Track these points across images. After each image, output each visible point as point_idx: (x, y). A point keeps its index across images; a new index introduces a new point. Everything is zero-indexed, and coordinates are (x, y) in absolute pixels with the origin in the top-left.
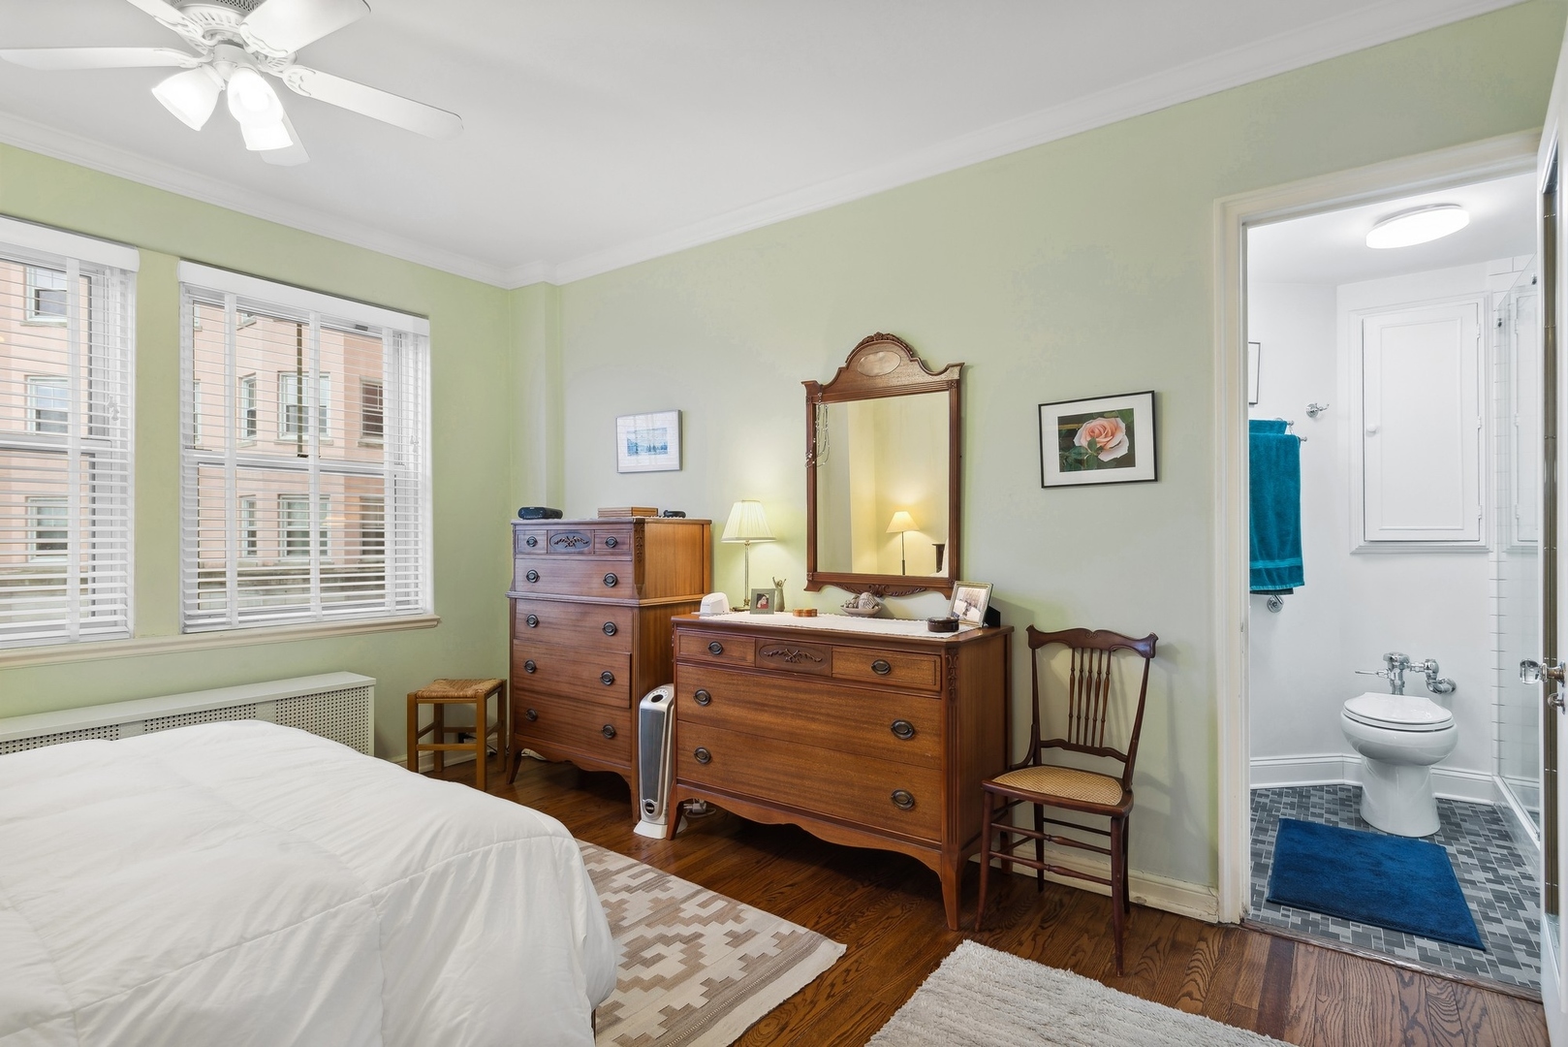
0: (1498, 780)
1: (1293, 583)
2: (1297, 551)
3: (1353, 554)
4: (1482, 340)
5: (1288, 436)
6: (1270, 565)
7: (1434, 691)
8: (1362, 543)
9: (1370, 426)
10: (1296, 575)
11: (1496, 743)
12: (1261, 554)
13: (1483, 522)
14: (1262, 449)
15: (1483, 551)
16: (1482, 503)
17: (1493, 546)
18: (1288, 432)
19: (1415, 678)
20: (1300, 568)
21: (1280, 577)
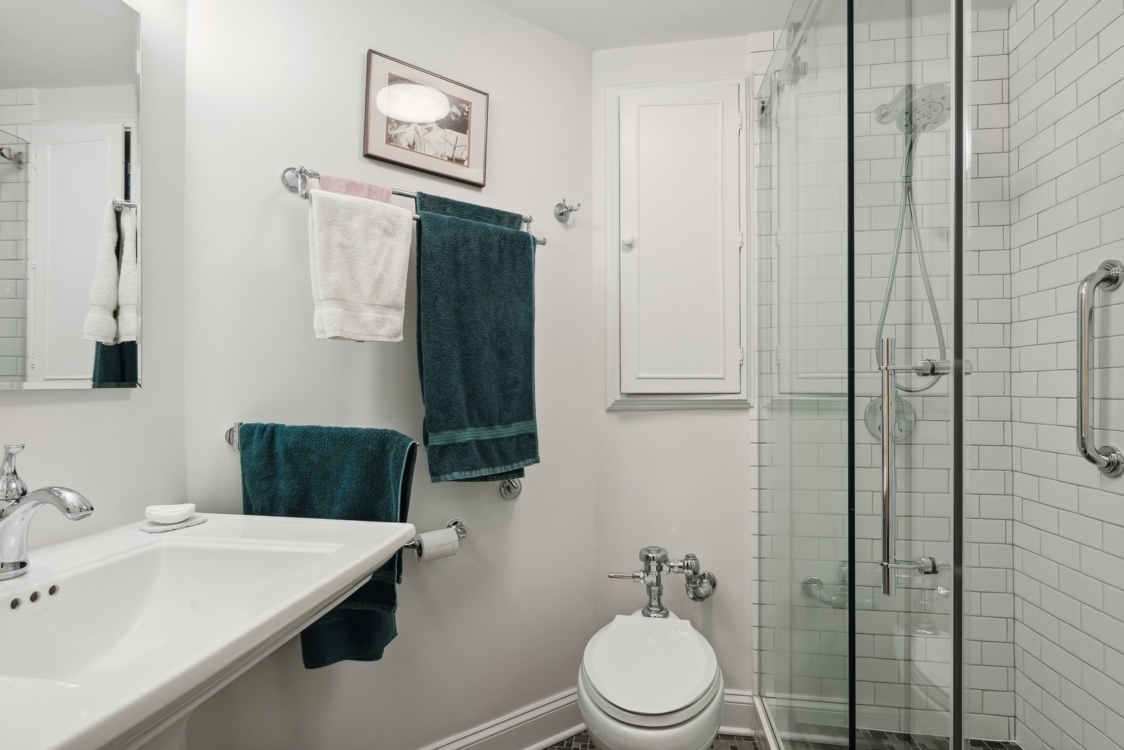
0: (757, 701)
1: (523, 459)
2: (528, 411)
3: (609, 411)
4: (743, 132)
5: (523, 232)
6: (485, 434)
7: (694, 599)
8: (618, 397)
9: (627, 237)
10: (527, 448)
11: (756, 653)
12: (471, 418)
13: (744, 368)
14: (474, 245)
15: (743, 406)
16: (744, 344)
17: (754, 402)
18: (524, 228)
19: (674, 583)
20: (532, 437)
21: (501, 453)
